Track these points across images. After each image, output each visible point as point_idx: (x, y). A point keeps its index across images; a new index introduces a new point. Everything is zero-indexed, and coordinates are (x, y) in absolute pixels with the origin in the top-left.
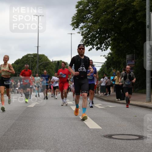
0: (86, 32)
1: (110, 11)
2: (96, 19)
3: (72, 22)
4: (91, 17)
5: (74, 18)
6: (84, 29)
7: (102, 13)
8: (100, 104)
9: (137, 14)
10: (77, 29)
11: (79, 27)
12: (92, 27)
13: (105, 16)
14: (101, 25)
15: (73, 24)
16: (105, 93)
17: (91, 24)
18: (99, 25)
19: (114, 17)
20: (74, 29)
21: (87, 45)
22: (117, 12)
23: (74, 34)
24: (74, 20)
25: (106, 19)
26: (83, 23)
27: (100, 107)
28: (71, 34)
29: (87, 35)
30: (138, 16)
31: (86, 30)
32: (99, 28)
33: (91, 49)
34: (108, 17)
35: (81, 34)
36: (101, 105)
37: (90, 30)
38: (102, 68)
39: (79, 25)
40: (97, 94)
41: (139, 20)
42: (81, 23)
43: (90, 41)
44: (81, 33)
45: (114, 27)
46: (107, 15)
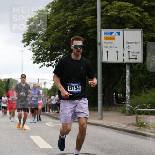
0: (37, 49)
1: (62, 28)
2: (47, 36)
3: (23, 39)
4: (42, 34)
5: (25, 35)
6: (36, 46)
7: (53, 30)
8: (51, 123)
9: (89, 31)
10: (28, 46)
11: (30, 44)
12: (43, 44)
13: (56, 33)
14: (52, 42)
15: (24, 41)
16: (56, 111)
17: (42, 41)
18: (51, 42)
19: (66, 34)
20: (25, 46)
21: (38, 62)
22: (68, 29)
23: (25, 51)
24: (25, 37)
25: (57, 36)
26: (34, 40)
27: (51, 126)
28: (22, 51)
29: (38, 52)
30: (89, 33)
31: (37, 47)
32: (50, 45)
33: (42, 66)
34: (60, 34)
35: (32, 51)
36: (53, 123)
37: (41, 47)
38: (53, 86)
39: (30, 42)
40: (48, 112)
41: (90, 37)
42: (31, 40)
43: (41, 58)
44: (32, 49)
45: (65, 44)
46: (58, 32)
